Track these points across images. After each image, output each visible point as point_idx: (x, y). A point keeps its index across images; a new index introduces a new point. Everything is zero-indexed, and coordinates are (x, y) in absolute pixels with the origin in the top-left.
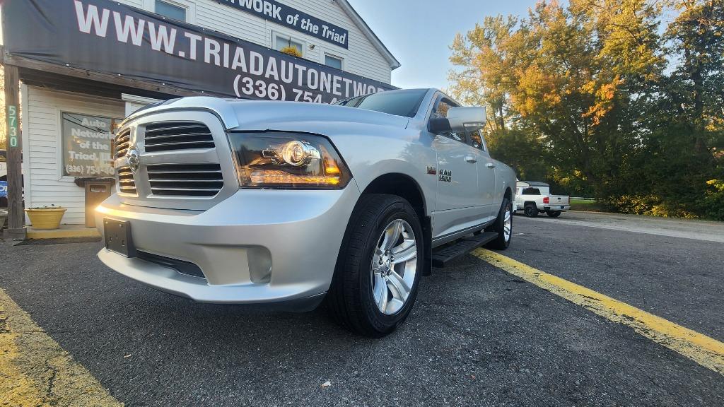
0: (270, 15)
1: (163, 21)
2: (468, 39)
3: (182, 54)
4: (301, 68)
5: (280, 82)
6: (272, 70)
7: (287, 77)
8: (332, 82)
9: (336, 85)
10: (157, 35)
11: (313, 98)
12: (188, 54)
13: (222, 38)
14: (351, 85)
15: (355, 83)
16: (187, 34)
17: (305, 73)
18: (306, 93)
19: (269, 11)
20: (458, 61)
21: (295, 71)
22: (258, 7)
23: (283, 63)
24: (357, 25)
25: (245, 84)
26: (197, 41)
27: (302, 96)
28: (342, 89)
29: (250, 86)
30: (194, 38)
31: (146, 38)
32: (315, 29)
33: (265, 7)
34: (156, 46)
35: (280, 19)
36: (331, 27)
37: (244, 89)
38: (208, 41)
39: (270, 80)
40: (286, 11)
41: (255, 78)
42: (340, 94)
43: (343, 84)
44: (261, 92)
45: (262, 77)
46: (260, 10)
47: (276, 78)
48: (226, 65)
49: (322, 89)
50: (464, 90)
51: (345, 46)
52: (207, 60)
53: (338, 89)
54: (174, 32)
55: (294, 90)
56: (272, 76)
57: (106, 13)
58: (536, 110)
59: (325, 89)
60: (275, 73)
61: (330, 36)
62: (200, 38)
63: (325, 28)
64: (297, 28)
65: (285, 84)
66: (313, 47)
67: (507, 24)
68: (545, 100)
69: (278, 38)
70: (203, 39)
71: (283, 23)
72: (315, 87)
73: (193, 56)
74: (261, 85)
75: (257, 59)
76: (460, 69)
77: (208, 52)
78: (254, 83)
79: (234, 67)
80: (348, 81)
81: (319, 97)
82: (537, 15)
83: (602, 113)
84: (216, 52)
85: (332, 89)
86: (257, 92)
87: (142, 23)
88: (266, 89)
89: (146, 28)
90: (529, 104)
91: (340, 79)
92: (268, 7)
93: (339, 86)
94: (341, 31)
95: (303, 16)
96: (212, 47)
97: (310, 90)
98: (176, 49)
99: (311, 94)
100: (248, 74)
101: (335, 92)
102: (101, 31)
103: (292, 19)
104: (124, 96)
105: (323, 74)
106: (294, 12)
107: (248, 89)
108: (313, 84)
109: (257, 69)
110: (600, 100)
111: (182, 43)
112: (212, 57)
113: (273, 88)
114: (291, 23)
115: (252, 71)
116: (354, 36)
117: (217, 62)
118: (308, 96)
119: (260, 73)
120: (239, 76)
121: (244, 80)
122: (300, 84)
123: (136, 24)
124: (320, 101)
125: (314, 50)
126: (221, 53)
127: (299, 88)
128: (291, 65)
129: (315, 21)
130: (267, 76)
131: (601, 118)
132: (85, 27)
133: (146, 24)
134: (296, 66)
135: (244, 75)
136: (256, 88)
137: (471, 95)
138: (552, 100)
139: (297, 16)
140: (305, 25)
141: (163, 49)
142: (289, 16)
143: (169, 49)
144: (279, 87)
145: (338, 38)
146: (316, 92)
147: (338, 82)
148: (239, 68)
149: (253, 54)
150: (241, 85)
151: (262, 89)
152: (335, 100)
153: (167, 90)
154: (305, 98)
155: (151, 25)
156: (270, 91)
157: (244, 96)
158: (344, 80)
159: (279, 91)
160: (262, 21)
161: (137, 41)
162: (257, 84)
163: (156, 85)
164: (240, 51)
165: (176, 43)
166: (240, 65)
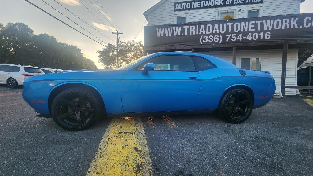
0: (218, 5)
1: (177, 25)
3: (183, 34)
4: (231, 24)
5: (219, 34)
6: (216, 29)
7: (223, 30)
8: (249, 25)
9: (251, 26)
10: (176, 31)
11: (237, 36)
12: (184, 34)
13: (196, 24)
14: (262, 24)
15: (264, 21)
16: (184, 27)
17: (232, 26)
18: (233, 35)
21: (227, 26)
23: (221, 25)
25: (204, 38)
27: (231, 37)
28: (255, 27)
29: (206, 39)
30: (186, 27)
31: (173, 33)
32: (242, 1)
33: (215, 2)
34: (175, 34)
35: (223, 4)
37: (204, 41)
38: (191, 27)
39: (216, 33)
41: (208, 35)
42: (254, 30)
43: (256, 25)
44: (211, 40)
45: (212, 34)
46: (213, 5)
47: (218, 32)
48: (197, 33)
49: (242, 31)
51: (261, 2)
52: (191, 34)
53: (252, 28)
54: (180, 28)
55: (227, 35)
57: (163, 29)
59: (244, 30)
61: (251, 1)
62: (188, 27)
64: (232, 4)
65: (222, 34)
66: (240, 10)
69: (222, 13)
70: (189, 27)
72: (238, 31)
73: (186, 34)
74: (211, 37)
75: (209, 27)
77: (191, 30)
78: (208, 37)
79: (200, 33)
80: (259, 22)
81: (241, 35)
84: (193, 30)
85: (248, 29)
86: (209, 41)
87: (172, 28)
88: (213, 38)
89: (173, 30)
91: (254, 22)
92: (217, 2)
93: (253, 26)
96: (192, 28)
97: (235, 33)
98: (181, 34)
99: (236, 35)
100: (206, 34)
101: (250, 30)
102: (162, 35)
103: (229, 2)
105: (243, 23)
107: (205, 40)
108: (237, 30)
109: (209, 31)
111: (183, 31)
112: (192, 32)
113: (216, 37)
114: (228, 4)
115: (207, 33)
117: (194, 34)
118: (234, 36)
120: (202, 36)
121: (204, 37)
122: (230, 31)
123: (170, 29)
124: (241, 37)
125: (241, 12)
126: (195, 30)
127: (229, 34)
128: (225, 24)
130: (214, 32)
132: (159, 35)
134: (228, 24)
135: (204, 35)
136: (209, 39)
140: (236, 1)
141: (177, 35)
142: (227, 1)
143: (179, 34)
144: (219, 36)
146: (238, 34)
147: (252, 24)
148: (202, 33)
149: (208, 26)
150: (203, 39)
151: (212, 39)
152: (250, 34)
153: (178, 48)
154: (232, 37)
155: (174, 28)
156: (216, 39)
157: (204, 44)
158: (257, 22)
159: (219, 38)
160: (214, 9)
161: (170, 35)
162: (209, 37)
163: (175, 47)
164: (202, 26)
165: (181, 31)
166: (202, 32)
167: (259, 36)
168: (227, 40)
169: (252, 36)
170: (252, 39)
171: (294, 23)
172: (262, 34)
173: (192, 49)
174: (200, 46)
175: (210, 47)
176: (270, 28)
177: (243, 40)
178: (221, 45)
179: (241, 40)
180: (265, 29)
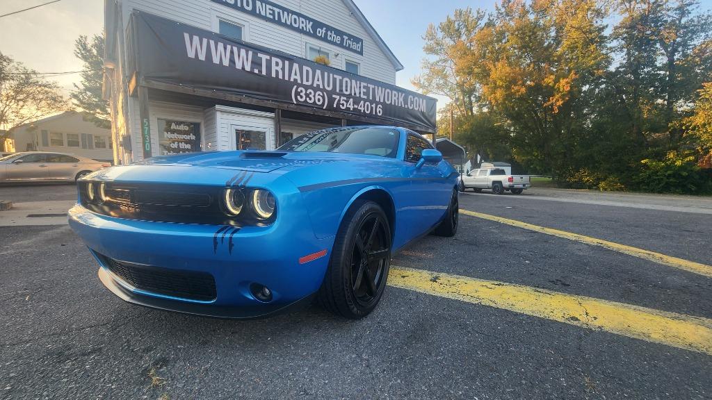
0: (305, 29)
1: (244, 45)
2: (439, 30)
3: (256, 71)
4: (338, 78)
5: (323, 90)
6: (318, 80)
7: (329, 86)
8: (360, 87)
9: (363, 90)
10: (239, 56)
11: (347, 102)
12: (260, 71)
13: (283, 57)
14: (374, 89)
15: (376, 87)
16: (260, 55)
17: (341, 81)
18: (342, 98)
19: (304, 26)
20: (430, 50)
21: (335, 80)
22: (295, 23)
23: (326, 74)
24: (370, 35)
25: (300, 93)
26: (267, 60)
27: (339, 100)
28: (367, 94)
29: (302, 94)
30: (264, 57)
31: (232, 61)
32: (338, 39)
33: (301, 22)
34: (239, 66)
35: (312, 32)
36: (350, 37)
37: (299, 97)
38: (274, 60)
39: (316, 89)
40: (317, 25)
41: (307, 88)
42: (365, 97)
43: (368, 89)
44: (310, 99)
45: (311, 87)
46: (296, 26)
47: (321, 87)
48: (287, 78)
49: (353, 94)
50: (435, 77)
51: (361, 53)
52: (274, 75)
53: (364, 94)
54: (250, 53)
55: (334, 96)
56: (318, 85)
57: (205, 41)
58: (505, 100)
59: (355, 94)
60: (320, 83)
61: (349, 45)
62: (268, 57)
63: (346, 38)
64: (325, 39)
65: (327, 91)
66: (337, 55)
67: (475, 17)
68: (512, 91)
69: (311, 48)
70: (271, 59)
71: (314, 36)
72: (348, 93)
73: (264, 73)
74: (310, 93)
75: (307, 71)
76: (433, 58)
77: (274, 67)
78: (306, 92)
79: (292, 80)
80: (371, 86)
81: (351, 100)
82: (503, 10)
83: (560, 103)
84: (279, 68)
85: (360, 93)
86: (308, 99)
87: (229, 47)
88: (314, 96)
89: (232, 52)
90: (499, 94)
91: (366, 84)
92: (303, 23)
93: (365, 91)
94: (357, 40)
95: (329, 28)
96: (277, 64)
97: (344, 95)
98: (252, 68)
99: (345, 98)
101: (362, 96)
102: (202, 57)
103: (321, 32)
104: (217, 107)
105: (354, 81)
106: (321, 25)
107: (301, 97)
108: (347, 90)
109: (307, 81)
110: (559, 91)
111: (256, 63)
112: (277, 72)
113: (319, 95)
114: (320, 35)
115: (305, 83)
116: (368, 43)
117: (281, 77)
118: (343, 100)
119: (309, 83)
120: (295, 86)
121: (299, 90)
122: (338, 91)
123: (225, 48)
124: (352, 104)
125: (338, 58)
126: (283, 69)
127: (338, 94)
128: (331, 75)
129: (338, 33)
130: (315, 85)
131: (559, 107)
132: (191, 54)
133: (232, 48)
134: (335, 76)
135: (299, 85)
136: (307, 95)
137: (441, 82)
138: (518, 91)
139: (324, 29)
140: (331, 36)
141: (243, 68)
142: (319, 29)
143: (248, 68)
144: (323, 94)
145: (355, 46)
146: (349, 96)
147: (364, 87)
148: (295, 80)
149: (305, 68)
150: (297, 93)
151: (311, 96)
152: (362, 102)
153: (247, 101)
154: (342, 102)
155: (235, 49)
156: (317, 98)
157: (299, 104)
158: (369, 85)
159: (323, 97)
160: (298, 34)
161: (226, 63)
162: (308, 92)
163: (239, 97)
164: (296, 66)
165: (252, 62)
166: (296, 77)
167: (372, 108)
168: (335, 106)
169: (364, 107)
170: (364, 111)
171: (401, 99)
172: (374, 106)
173: (277, 110)
174: (291, 106)
175: (309, 111)
176: (382, 101)
177: (354, 109)
178: (326, 112)
179: (351, 109)
180: (377, 100)
